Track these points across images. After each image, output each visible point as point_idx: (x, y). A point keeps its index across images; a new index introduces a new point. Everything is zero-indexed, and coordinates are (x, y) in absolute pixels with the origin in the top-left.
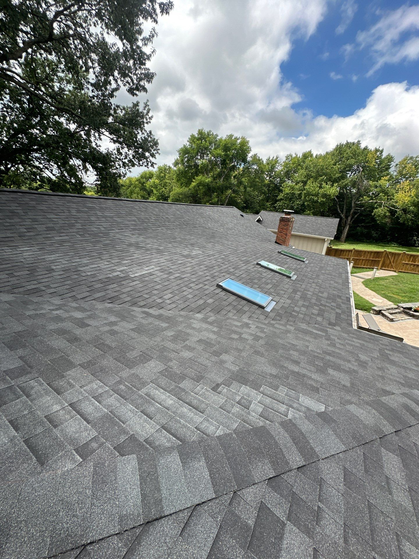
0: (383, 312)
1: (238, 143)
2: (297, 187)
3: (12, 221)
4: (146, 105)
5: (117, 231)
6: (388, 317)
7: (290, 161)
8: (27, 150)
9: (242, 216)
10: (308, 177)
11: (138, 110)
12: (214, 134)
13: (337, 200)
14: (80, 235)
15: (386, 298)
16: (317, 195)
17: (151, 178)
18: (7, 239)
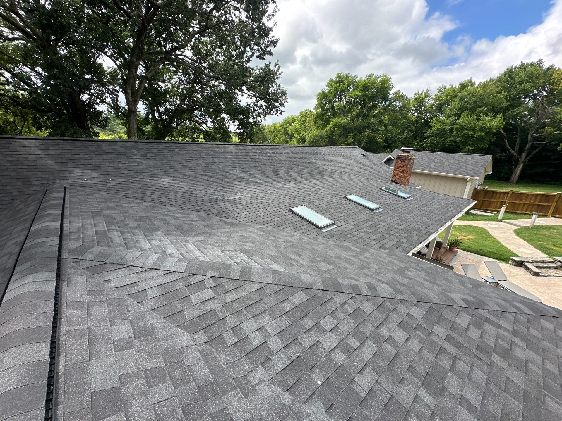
0: (526, 264)
1: (378, 82)
2: (448, 121)
3: (163, 162)
4: (277, 64)
5: (232, 168)
6: (531, 270)
7: (443, 93)
8: (191, 110)
9: (364, 155)
10: (462, 109)
11: (269, 69)
12: (353, 76)
13: (505, 134)
14: (203, 171)
15: (540, 250)
16: (473, 129)
17: (293, 123)
18: (157, 173)
